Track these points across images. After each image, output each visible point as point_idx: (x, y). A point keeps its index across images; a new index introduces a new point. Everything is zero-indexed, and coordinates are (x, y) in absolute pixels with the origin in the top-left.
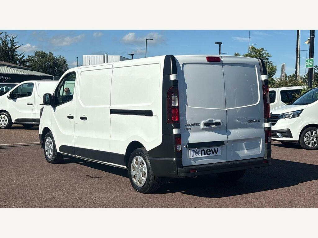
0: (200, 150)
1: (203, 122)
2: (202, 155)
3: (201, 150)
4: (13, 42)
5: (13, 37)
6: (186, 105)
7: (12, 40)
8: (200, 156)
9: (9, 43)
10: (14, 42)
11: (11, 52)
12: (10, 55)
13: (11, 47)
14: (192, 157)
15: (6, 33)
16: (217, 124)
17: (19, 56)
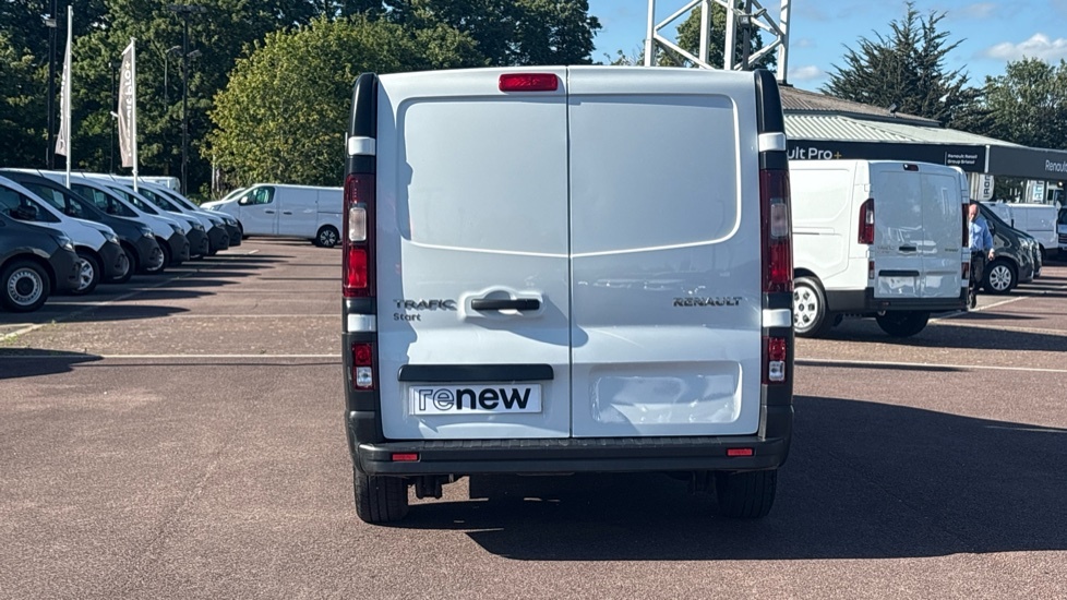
0: (454, 389)
1: (467, 294)
2: (459, 407)
3: (458, 392)
4: (934, 32)
5: (931, 18)
6: (402, 239)
7: (928, 26)
8: (454, 410)
9: (917, 38)
10: (936, 34)
11: (926, 68)
12: (919, 79)
13: (925, 50)
14: (418, 412)
15: (910, 4)
16: (528, 305)
17: (948, 79)
